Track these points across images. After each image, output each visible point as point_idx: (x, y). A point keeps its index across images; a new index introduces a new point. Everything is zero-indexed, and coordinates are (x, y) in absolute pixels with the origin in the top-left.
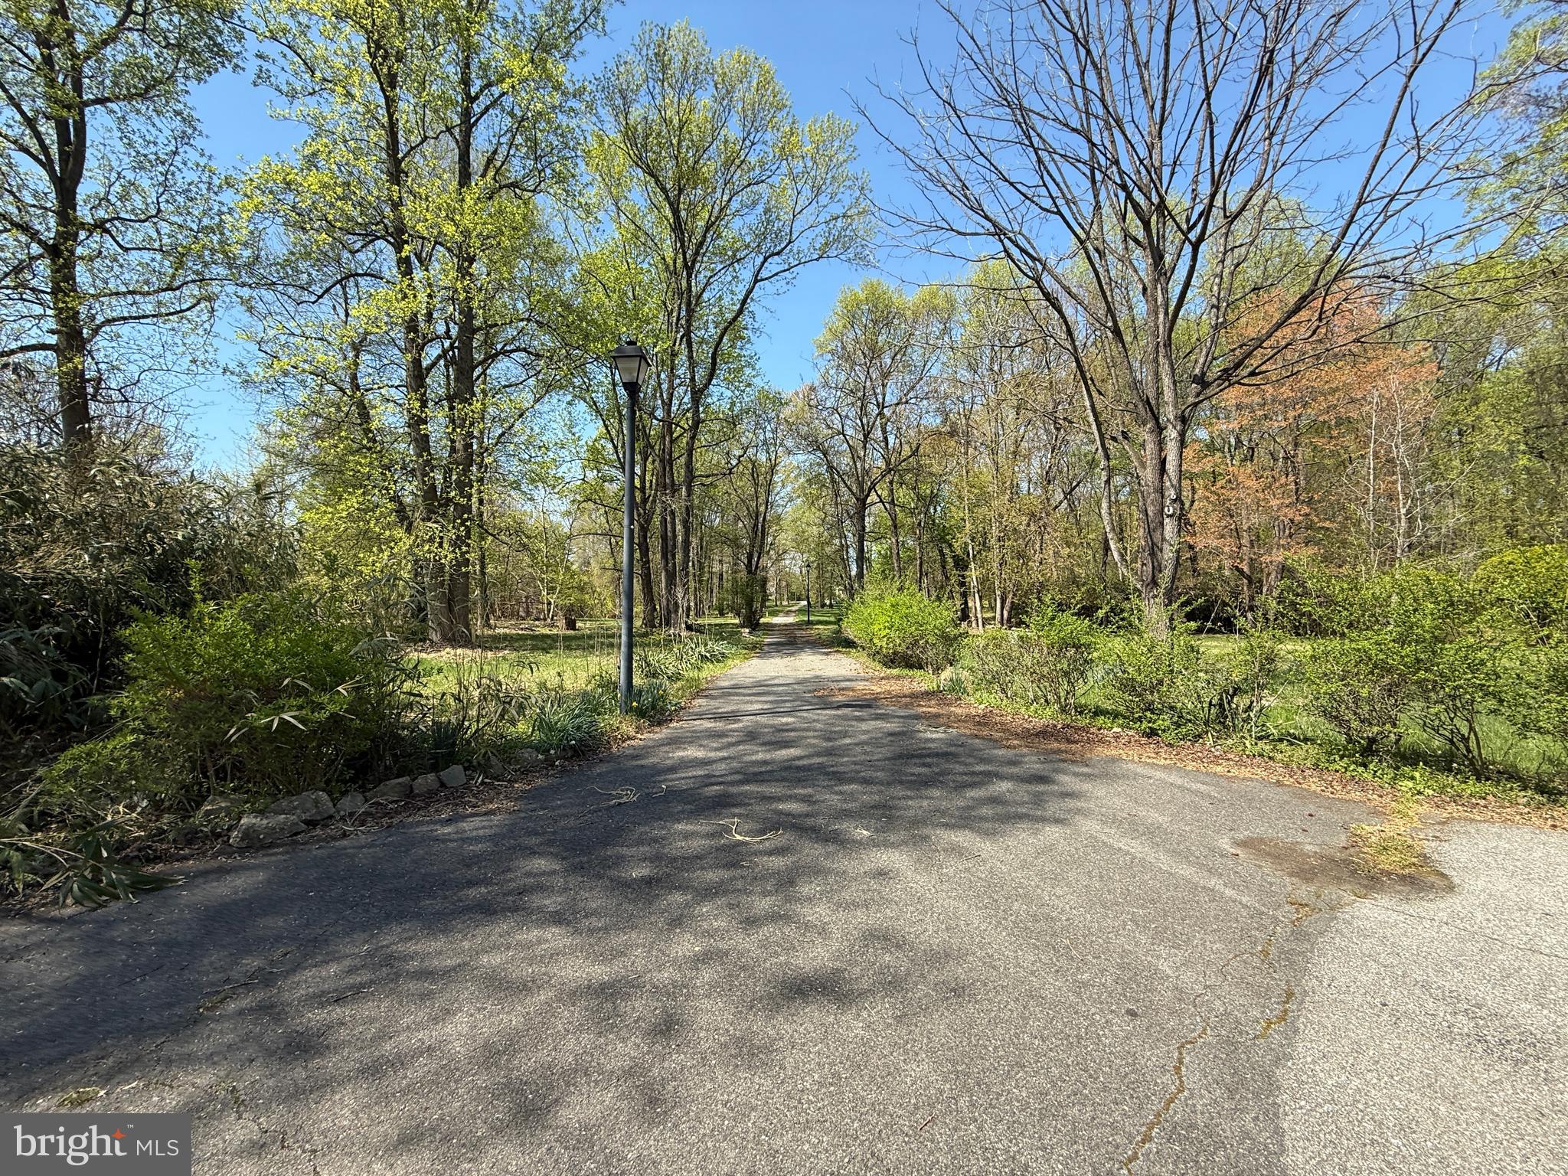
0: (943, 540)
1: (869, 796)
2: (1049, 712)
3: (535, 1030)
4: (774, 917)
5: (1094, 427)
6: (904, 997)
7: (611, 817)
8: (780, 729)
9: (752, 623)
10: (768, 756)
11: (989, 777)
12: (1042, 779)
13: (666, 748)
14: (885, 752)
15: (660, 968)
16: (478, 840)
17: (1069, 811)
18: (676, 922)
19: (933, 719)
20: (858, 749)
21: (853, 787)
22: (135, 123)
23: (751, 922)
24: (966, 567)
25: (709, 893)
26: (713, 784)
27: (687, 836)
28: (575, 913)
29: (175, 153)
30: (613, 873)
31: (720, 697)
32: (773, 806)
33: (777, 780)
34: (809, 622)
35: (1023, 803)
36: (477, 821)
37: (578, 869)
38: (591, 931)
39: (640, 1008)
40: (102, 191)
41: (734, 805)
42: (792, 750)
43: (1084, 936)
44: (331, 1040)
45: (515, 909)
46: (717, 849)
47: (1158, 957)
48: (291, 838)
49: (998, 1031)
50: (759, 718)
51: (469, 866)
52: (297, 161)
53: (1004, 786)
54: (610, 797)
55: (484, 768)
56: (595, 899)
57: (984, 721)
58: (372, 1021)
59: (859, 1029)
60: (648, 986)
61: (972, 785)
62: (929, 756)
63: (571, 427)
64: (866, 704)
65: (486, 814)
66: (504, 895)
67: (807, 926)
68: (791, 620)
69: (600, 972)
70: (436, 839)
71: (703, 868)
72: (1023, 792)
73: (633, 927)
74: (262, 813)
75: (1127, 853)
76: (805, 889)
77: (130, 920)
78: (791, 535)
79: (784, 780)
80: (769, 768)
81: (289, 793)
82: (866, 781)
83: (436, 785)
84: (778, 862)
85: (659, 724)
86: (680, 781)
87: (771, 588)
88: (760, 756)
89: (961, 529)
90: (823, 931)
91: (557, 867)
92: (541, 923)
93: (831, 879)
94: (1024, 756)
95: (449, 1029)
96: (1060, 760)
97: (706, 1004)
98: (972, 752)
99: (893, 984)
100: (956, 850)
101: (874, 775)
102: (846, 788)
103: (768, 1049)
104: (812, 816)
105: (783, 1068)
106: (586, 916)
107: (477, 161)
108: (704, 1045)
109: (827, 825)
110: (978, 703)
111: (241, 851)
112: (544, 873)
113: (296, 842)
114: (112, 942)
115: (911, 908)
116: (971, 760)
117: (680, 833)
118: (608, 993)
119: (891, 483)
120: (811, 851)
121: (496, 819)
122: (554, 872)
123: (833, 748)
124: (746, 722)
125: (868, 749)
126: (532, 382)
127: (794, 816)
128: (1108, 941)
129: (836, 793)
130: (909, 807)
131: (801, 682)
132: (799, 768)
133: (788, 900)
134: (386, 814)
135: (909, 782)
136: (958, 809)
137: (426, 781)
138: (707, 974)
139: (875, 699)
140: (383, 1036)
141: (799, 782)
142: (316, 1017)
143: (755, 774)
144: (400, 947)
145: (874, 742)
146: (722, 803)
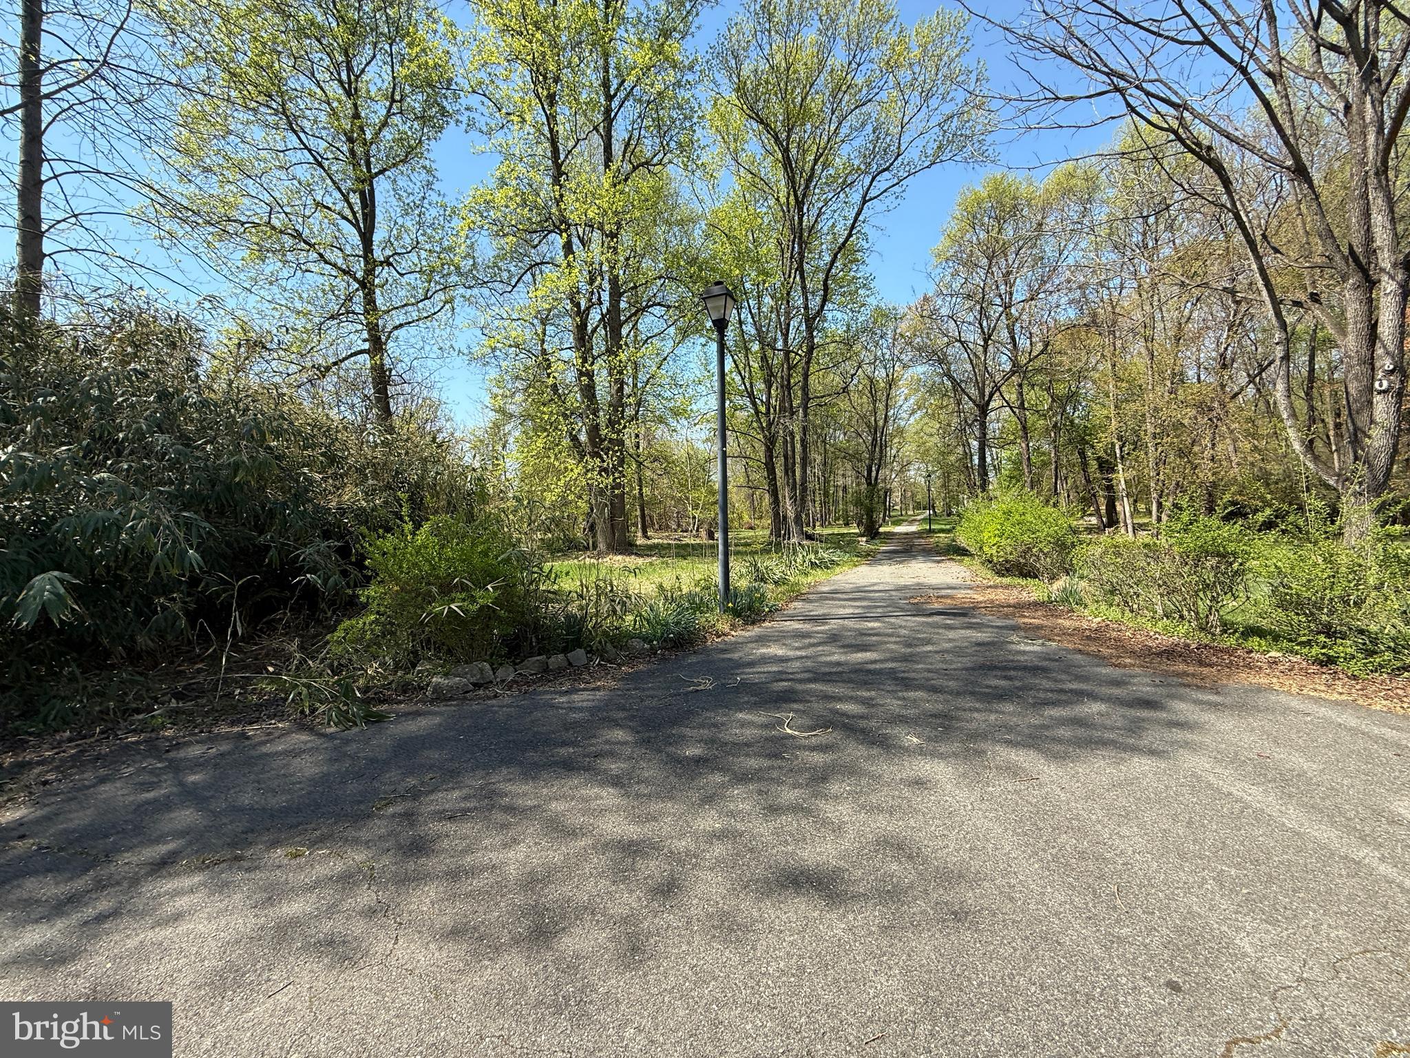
0: (1083, 441)
1: (930, 703)
2: (1182, 629)
3: (568, 868)
4: (795, 809)
5: (1265, 293)
6: (897, 909)
7: (687, 702)
8: (862, 633)
9: (872, 532)
10: (843, 658)
11: (1080, 695)
12: (1148, 704)
13: (753, 645)
14: (967, 662)
15: (682, 836)
16: (581, 709)
17: (1172, 743)
18: (709, 800)
19: (1032, 632)
20: (938, 657)
21: (919, 694)
22: (402, 182)
23: (774, 810)
24: (1112, 470)
25: (743, 778)
26: (782, 680)
27: (743, 724)
28: (630, 779)
29: (424, 198)
30: (671, 749)
31: (815, 601)
32: (831, 706)
33: (843, 681)
34: (930, 531)
35: (1112, 729)
36: (585, 696)
37: (646, 742)
38: (638, 796)
39: (653, 868)
40: (387, 235)
41: (795, 701)
42: (868, 654)
43: (1140, 886)
44: (437, 847)
45: (587, 769)
46: (766, 739)
47: (1238, 930)
48: (461, 695)
49: (991, 967)
50: (846, 622)
51: (567, 730)
52: (493, 183)
53: (1096, 707)
54: (693, 683)
55: (602, 653)
56: (650, 770)
57: (1096, 635)
58: (466, 837)
59: (839, 929)
60: (665, 850)
61: (1054, 704)
62: (1015, 669)
63: (707, 365)
64: (963, 613)
65: (593, 689)
66: (584, 756)
67: (825, 823)
68: (913, 528)
69: (632, 831)
70: (552, 706)
71: (747, 755)
72: (1118, 716)
73: (671, 798)
74: (446, 675)
75: (1240, 800)
76: (834, 788)
77: (359, 742)
78: (914, 447)
79: (850, 681)
80: (840, 669)
81: (466, 662)
82: (934, 690)
83: (566, 664)
84: (818, 758)
85: (753, 623)
86: (753, 675)
87: (896, 497)
88: (835, 658)
89: (1104, 428)
90: (838, 829)
91: (630, 739)
92: (602, 784)
93: (864, 781)
94: (1134, 676)
95: (511, 854)
96: (1180, 684)
97: (709, 876)
98: (1068, 668)
99: (891, 894)
100: (1013, 771)
101: (946, 683)
102: (911, 694)
103: (747, 929)
104: (867, 718)
105: (754, 948)
106: (638, 783)
107: (617, 148)
108: (693, 911)
109: (879, 728)
110: (1093, 616)
111: (432, 702)
112: (619, 743)
113: (465, 698)
114: (345, 754)
115: (937, 822)
116: (1064, 677)
117: (739, 721)
118: (631, 849)
119: (1020, 385)
120: (855, 751)
121: (599, 694)
122: (626, 743)
123: (912, 655)
124: (833, 625)
125: (948, 657)
126: (672, 330)
127: (848, 716)
128: (1172, 897)
129: (899, 699)
130: (971, 721)
131: (899, 589)
132: (869, 671)
133: (815, 795)
134: (527, 683)
135: (981, 693)
136: (1030, 726)
137: (557, 660)
138: (719, 849)
139: (973, 608)
140: (467, 851)
141: (865, 684)
142: (436, 827)
143: (825, 674)
144: (502, 786)
145: (958, 652)
146: (785, 698)
